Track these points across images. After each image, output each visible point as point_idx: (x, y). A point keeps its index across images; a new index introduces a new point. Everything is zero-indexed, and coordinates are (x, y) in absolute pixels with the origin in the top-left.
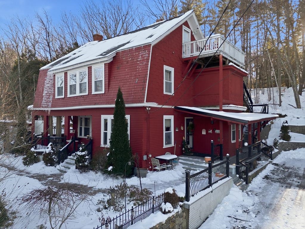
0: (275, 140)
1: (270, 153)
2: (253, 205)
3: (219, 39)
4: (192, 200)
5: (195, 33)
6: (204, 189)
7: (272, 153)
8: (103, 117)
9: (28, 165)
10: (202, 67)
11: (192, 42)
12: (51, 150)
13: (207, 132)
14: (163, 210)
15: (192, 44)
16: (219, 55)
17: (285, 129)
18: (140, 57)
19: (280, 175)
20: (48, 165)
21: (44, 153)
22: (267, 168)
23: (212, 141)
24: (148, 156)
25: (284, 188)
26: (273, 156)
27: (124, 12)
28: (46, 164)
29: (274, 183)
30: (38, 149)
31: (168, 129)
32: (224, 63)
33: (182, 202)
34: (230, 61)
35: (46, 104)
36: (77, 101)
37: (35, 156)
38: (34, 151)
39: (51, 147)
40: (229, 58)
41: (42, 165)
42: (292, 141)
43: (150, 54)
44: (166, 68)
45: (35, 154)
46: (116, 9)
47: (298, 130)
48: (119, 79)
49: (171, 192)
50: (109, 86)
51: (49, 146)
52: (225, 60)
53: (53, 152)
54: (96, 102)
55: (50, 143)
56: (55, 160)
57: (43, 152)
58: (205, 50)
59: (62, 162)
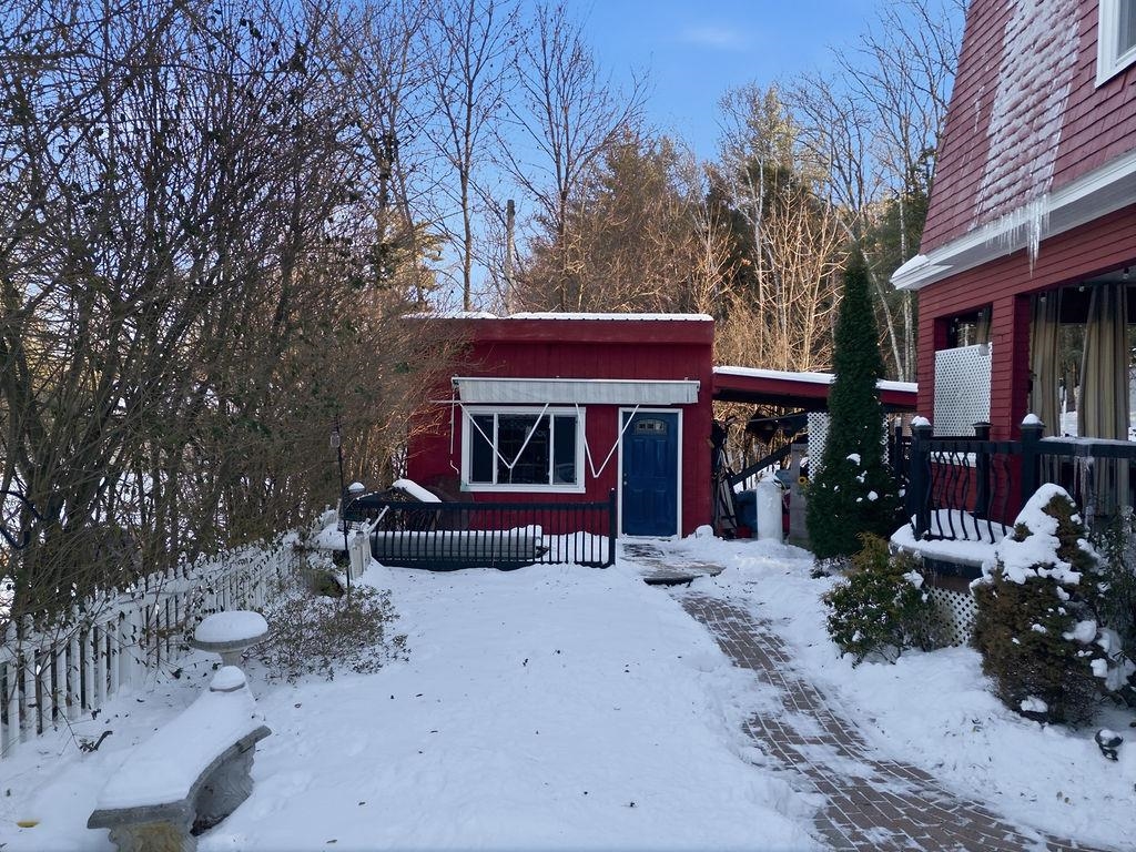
9: (861, 651)
12: (1052, 557)
20: (1026, 706)
21: (987, 578)
28: (1003, 686)
30: (941, 537)
37: (913, 595)
38: (908, 553)
39: (1052, 524)
41: (967, 688)
45: (916, 578)
51: (1032, 513)
53: (1074, 578)
55: (1048, 491)
56: (1099, 667)
57: (973, 570)
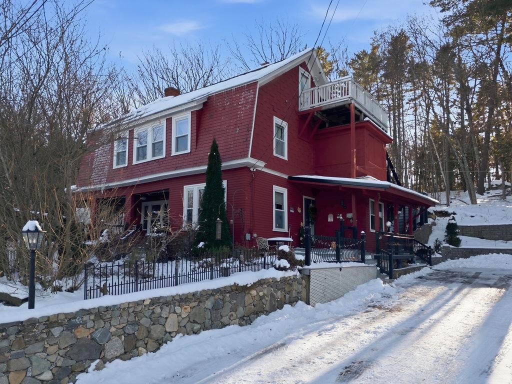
0: (436, 241)
3: (350, 82)
4: (313, 265)
5: (316, 79)
6: (330, 262)
7: (430, 256)
8: (187, 188)
10: (327, 125)
11: (312, 89)
13: (335, 218)
14: (277, 266)
15: (312, 91)
16: (349, 105)
17: (452, 229)
18: (243, 99)
22: (422, 270)
24: (252, 236)
26: (432, 260)
27: (207, 67)
31: (279, 206)
32: (357, 118)
33: (301, 266)
34: (365, 116)
35: (99, 179)
36: (148, 169)
40: (364, 111)
42: (463, 246)
43: (256, 94)
44: (276, 120)
46: (194, 63)
47: (473, 233)
48: (212, 132)
49: (287, 250)
50: (197, 142)
52: (358, 113)
54: (176, 166)
55: (106, 230)
58: (331, 99)
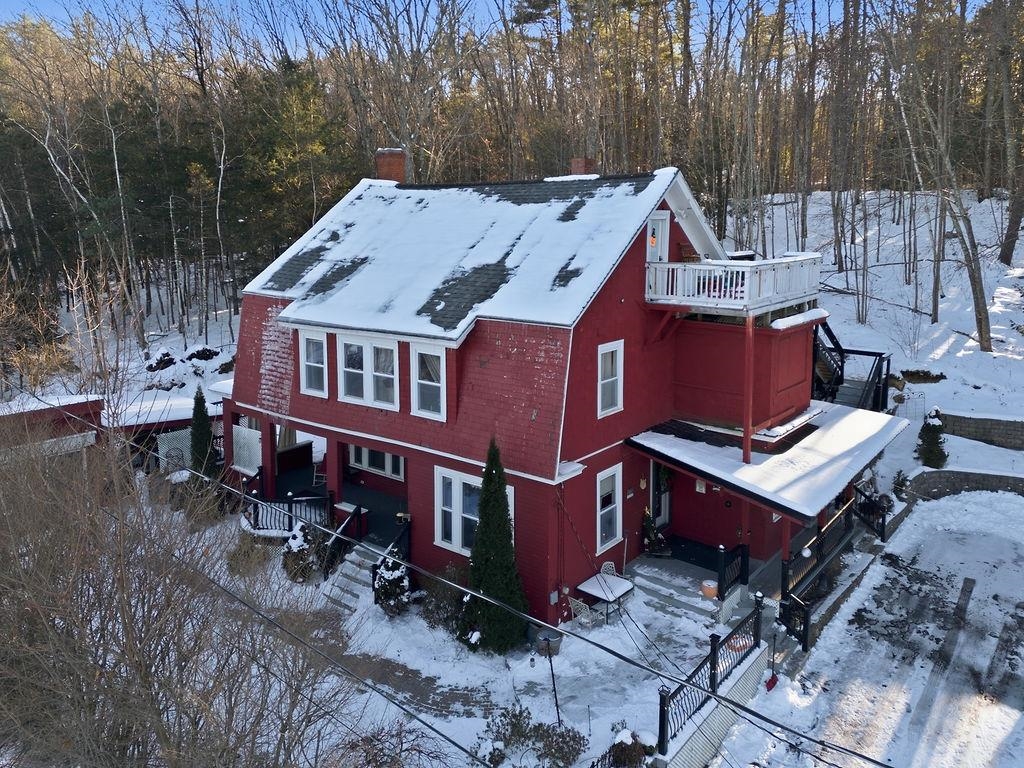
0: (898, 475)
1: (881, 520)
2: (814, 727)
4: (673, 746)
5: (681, 216)
6: (699, 709)
7: (884, 520)
8: (441, 470)
11: (674, 266)
12: (303, 543)
13: (708, 488)
16: (745, 318)
18: (542, 354)
19: (896, 609)
20: (298, 581)
22: (865, 580)
23: (721, 547)
24: (560, 593)
25: (896, 663)
26: (886, 529)
28: (292, 576)
29: (874, 643)
30: (264, 529)
31: (608, 500)
33: (651, 755)
35: (273, 402)
36: (367, 421)
39: (301, 534)
40: (772, 308)
42: (951, 466)
43: (567, 354)
47: (973, 430)
49: (629, 741)
50: (458, 407)
59: (333, 573)
